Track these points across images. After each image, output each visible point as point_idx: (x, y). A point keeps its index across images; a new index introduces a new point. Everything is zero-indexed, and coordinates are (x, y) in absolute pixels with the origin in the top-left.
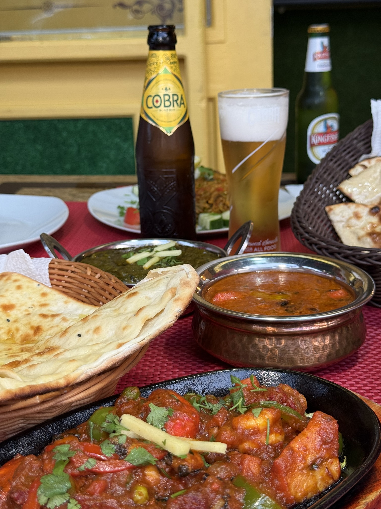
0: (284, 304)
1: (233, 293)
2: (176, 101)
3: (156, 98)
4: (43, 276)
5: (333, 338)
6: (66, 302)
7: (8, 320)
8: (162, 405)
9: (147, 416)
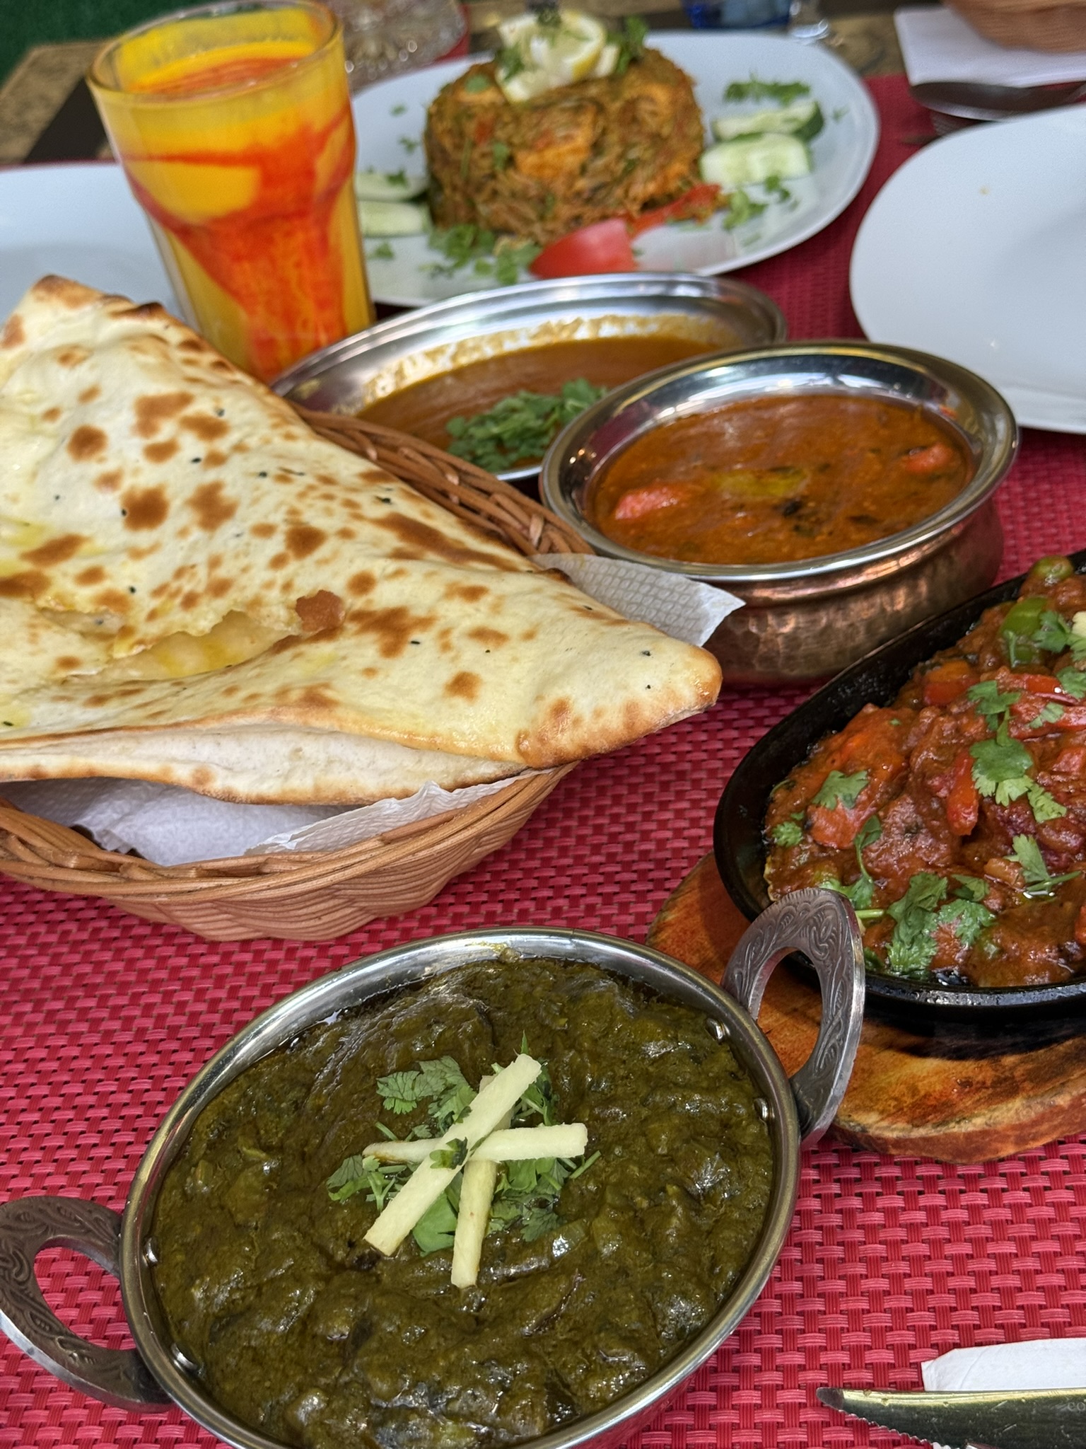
0: (792, 509)
1: (665, 490)
5: (913, 589)
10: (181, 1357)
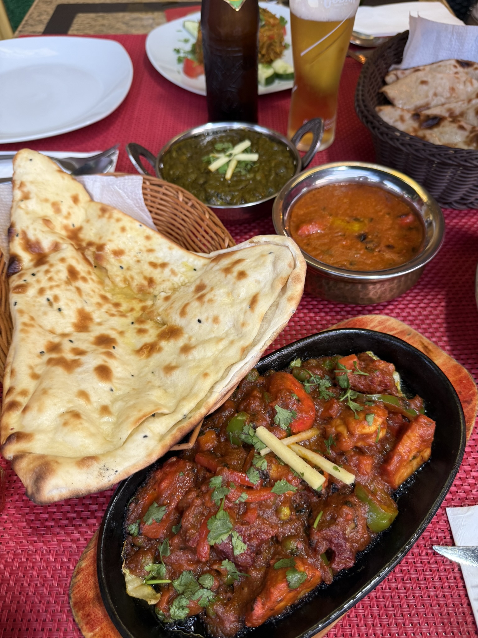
0: (363, 239)
4: (139, 200)
6: (170, 248)
7: (121, 267)
8: (286, 407)
9: (274, 416)
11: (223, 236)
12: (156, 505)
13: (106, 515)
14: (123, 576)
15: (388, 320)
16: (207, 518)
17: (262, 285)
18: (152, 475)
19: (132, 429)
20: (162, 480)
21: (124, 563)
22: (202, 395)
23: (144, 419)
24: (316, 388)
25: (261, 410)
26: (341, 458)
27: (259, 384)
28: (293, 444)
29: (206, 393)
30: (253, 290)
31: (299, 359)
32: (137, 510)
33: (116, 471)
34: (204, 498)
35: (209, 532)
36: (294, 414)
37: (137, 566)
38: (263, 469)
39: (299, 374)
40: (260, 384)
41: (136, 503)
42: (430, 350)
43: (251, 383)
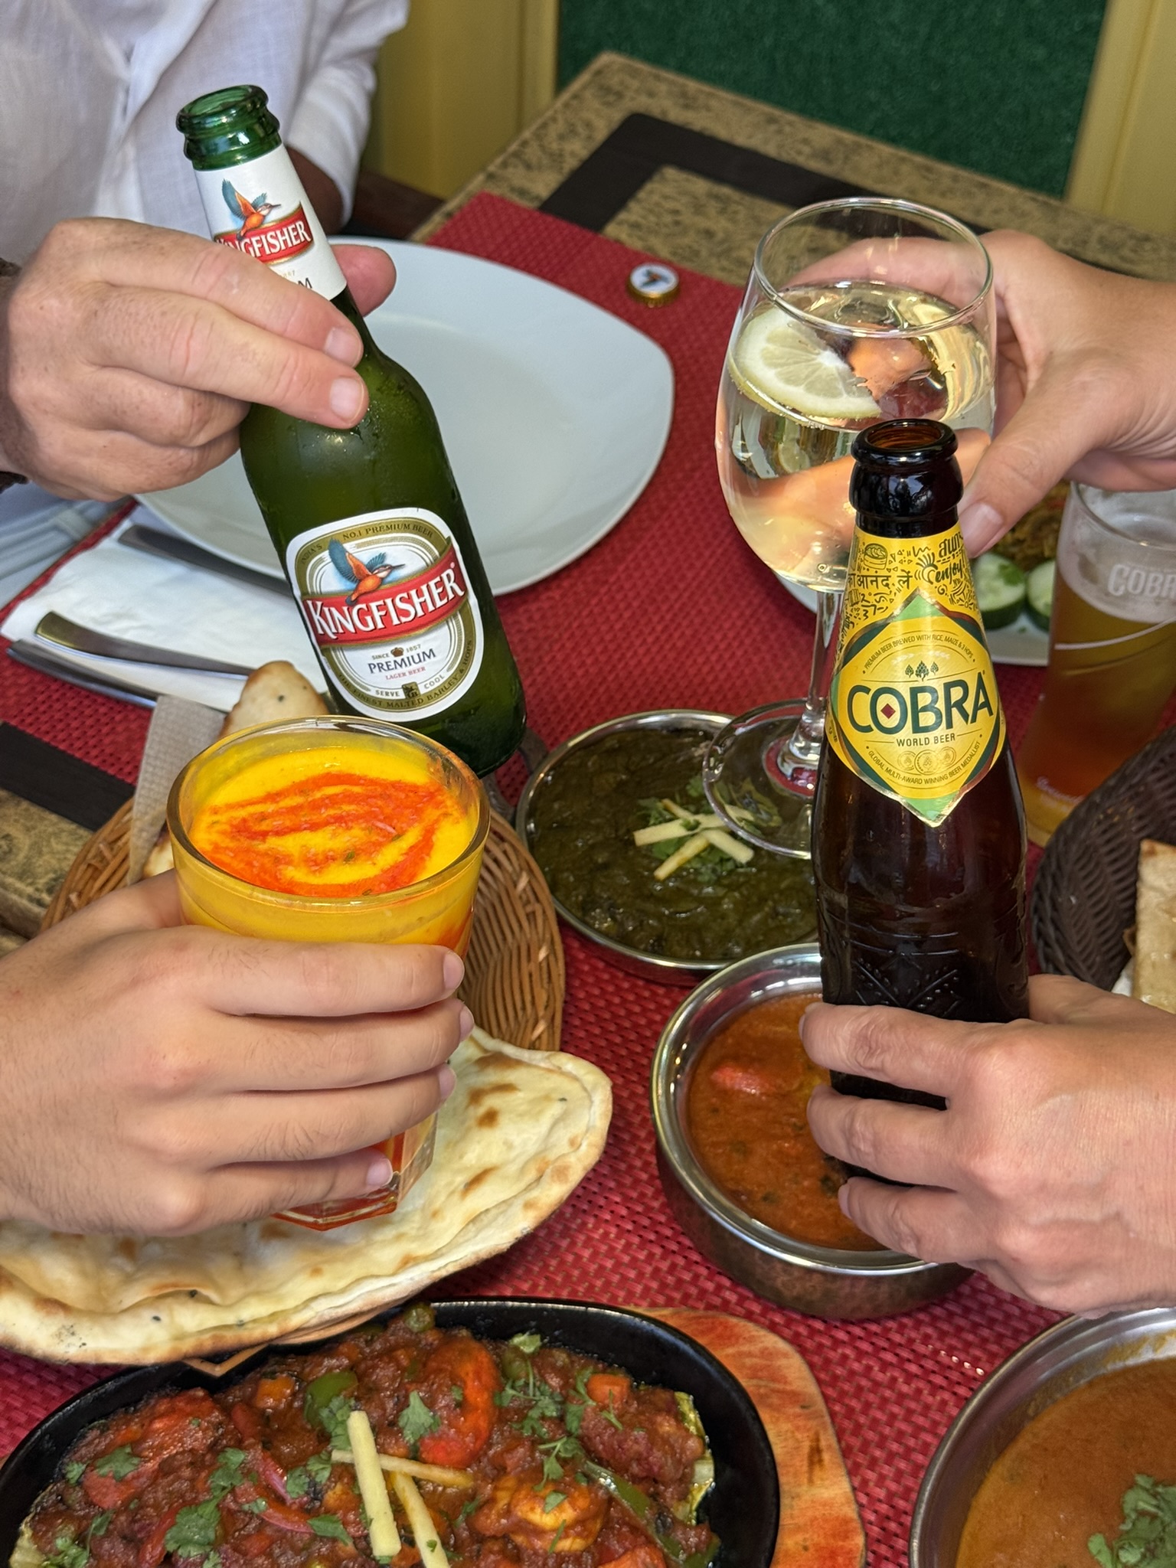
2: (959, 705)
3: (884, 700)
8: (430, 1403)
9: (402, 1410)
10: (532, 825)
11: (541, 1013)
12: (128, 1450)
13: (46, 1420)
14: (17, 1535)
15: (785, 1355)
16: (185, 1504)
17: (513, 1154)
18: (152, 1402)
19: (146, 1296)
20: (161, 1416)
21: (31, 1516)
22: (290, 1303)
23: (170, 1290)
24: (526, 1408)
25: (387, 1389)
26: (473, 1544)
27: (423, 1342)
28: (405, 1475)
29: (298, 1302)
30: (493, 1157)
31: (538, 1337)
32: (97, 1445)
33: (84, 1344)
34: (199, 1472)
35: (173, 1524)
36: (437, 1422)
37: (47, 1531)
38: (318, 1480)
39: (510, 1363)
40: (426, 1344)
41: (102, 1432)
42: (821, 1461)
43: (411, 1332)
